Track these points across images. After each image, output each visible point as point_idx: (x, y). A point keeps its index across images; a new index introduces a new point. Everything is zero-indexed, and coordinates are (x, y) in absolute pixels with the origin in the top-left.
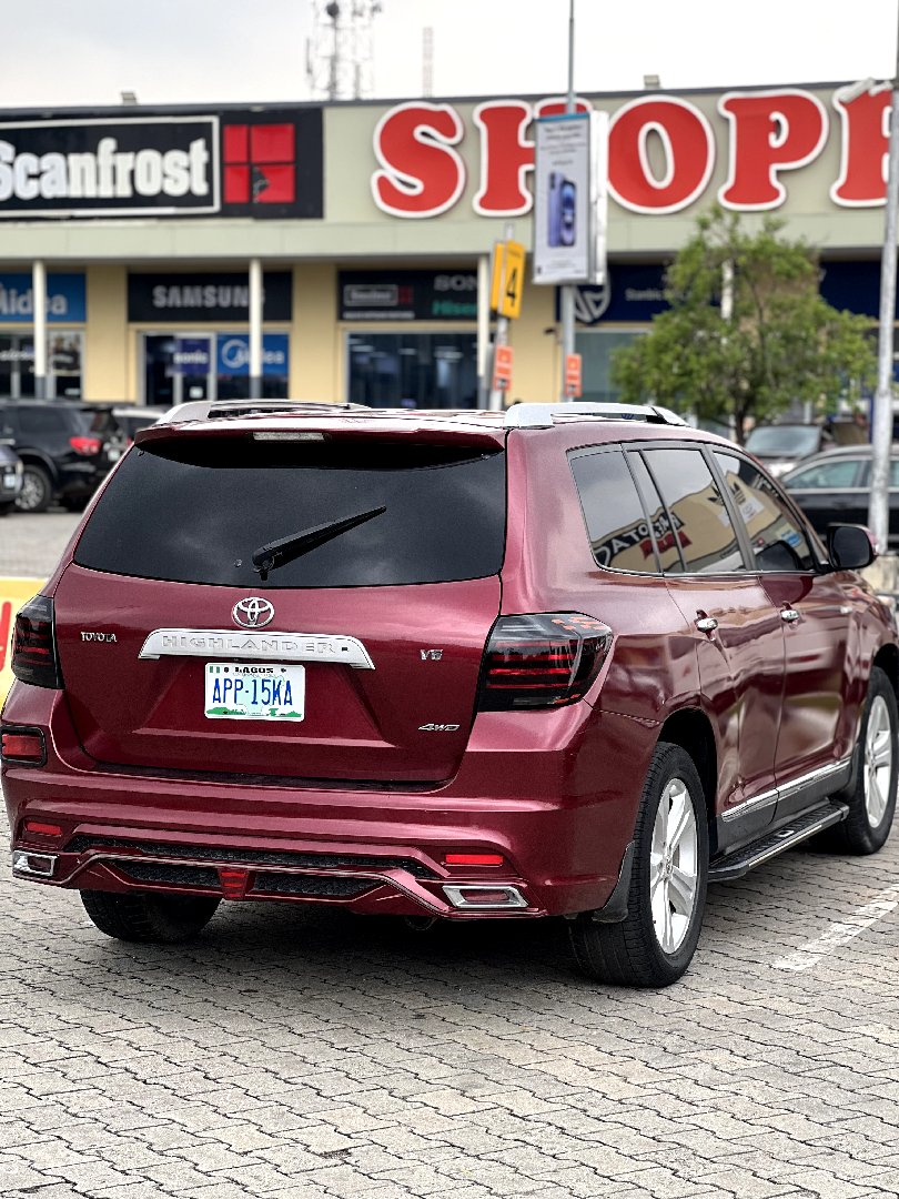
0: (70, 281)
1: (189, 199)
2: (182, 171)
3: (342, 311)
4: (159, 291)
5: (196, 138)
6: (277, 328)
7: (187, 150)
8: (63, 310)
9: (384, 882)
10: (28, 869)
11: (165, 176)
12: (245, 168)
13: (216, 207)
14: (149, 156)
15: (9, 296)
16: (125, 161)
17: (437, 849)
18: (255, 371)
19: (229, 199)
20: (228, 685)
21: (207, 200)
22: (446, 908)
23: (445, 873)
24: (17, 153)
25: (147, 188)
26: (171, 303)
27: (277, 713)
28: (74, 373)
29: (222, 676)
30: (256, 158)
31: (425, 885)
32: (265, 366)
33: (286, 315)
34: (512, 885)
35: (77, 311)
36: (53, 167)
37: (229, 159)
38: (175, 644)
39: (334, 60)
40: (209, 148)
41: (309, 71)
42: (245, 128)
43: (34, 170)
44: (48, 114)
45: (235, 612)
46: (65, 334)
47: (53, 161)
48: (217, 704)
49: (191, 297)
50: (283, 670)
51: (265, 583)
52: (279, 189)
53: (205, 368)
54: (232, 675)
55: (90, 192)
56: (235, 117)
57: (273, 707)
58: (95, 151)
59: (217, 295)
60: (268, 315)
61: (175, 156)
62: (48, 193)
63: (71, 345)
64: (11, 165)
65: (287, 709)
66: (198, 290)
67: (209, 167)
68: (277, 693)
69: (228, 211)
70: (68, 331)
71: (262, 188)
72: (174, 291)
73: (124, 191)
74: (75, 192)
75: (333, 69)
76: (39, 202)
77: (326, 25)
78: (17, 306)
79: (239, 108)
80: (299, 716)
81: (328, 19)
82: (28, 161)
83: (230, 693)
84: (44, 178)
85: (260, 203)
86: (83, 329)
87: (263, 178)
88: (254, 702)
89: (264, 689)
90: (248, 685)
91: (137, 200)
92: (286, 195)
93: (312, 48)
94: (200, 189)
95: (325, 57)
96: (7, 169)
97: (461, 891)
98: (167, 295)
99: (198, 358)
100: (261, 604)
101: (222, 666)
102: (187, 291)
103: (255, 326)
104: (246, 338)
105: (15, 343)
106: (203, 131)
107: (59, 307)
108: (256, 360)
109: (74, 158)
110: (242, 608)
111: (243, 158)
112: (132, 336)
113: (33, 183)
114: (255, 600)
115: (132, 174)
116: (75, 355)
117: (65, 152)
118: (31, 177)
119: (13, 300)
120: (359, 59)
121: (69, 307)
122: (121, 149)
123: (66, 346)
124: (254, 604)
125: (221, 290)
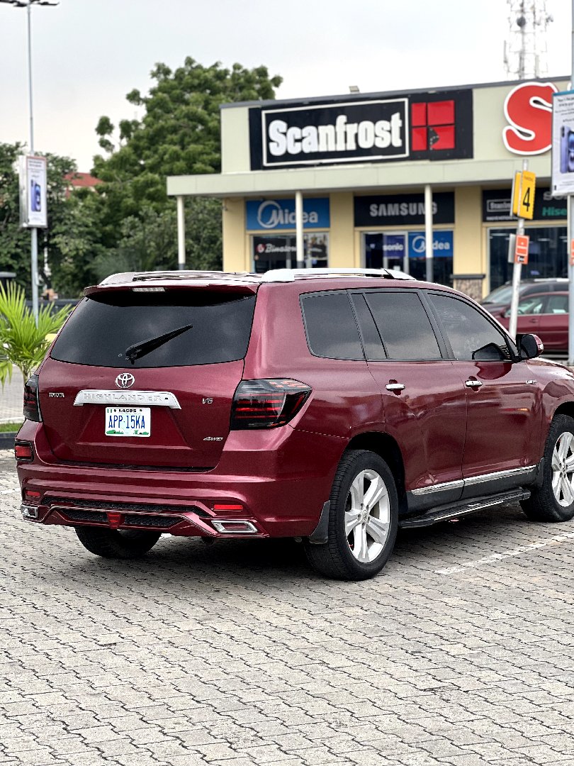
0: (318, 203)
1: (391, 150)
2: (385, 133)
3: (485, 216)
4: (373, 207)
5: (394, 112)
6: (443, 227)
7: (389, 120)
8: (316, 221)
9: (183, 519)
10: (29, 515)
11: (376, 136)
12: (425, 129)
13: (407, 154)
14: (366, 125)
15: (284, 213)
16: (352, 128)
17: (210, 502)
18: (429, 255)
19: (414, 148)
20: (116, 418)
21: (401, 150)
22: (215, 532)
23: (213, 514)
24: (289, 127)
25: (365, 144)
26: (380, 214)
27: (138, 433)
28: (324, 259)
29: (113, 414)
30: (430, 123)
31: (204, 521)
32: (435, 252)
33: (451, 220)
34: (248, 521)
35: (325, 221)
36: (309, 134)
37: (414, 124)
38: (89, 398)
39: (522, 55)
40: (402, 118)
41: (506, 62)
42: (425, 104)
43: (298, 137)
44: (306, 103)
45: (117, 381)
46: (317, 235)
47: (310, 130)
48: (111, 429)
49: (393, 210)
50: (141, 410)
51: (133, 366)
52: (445, 141)
53: (401, 253)
54: (118, 413)
55: (332, 148)
56: (419, 98)
57: (136, 429)
58: (334, 124)
59: (408, 208)
60: (436, 220)
61: (382, 124)
62: (307, 150)
63: (321, 241)
64: (285, 134)
65: (142, 430)
66: (396, 205)
67: (402, 129)
68: (138, 422)
69: (414, 156)
70: (318, 233)
71: (435, 141)
72: (382, 207)
73: (351, 146)
74: (323, 148)
75: (521, 59)
76: (302, 156)
77: (516, 32)
78: (288, 219)
79: (420, 92)
80: (148, 434)
81: (518, 28)
82: (295, 132)
83: (117, 423)
84: (304, 141)
85: (434, 150)
86: (327, 232)
87: (436, 135)
88: (128, 427)
89: (132, 420)
90: (125, 419)
91: (359, 151)
92: (450, 145)
93: (508, 46)
94: (397, 143)
95: (515, 53)
96: (283, 136)
97: (222, 524)
98: (378, 209)
99: (398, 247)
100: (129, 376)
101: (113, 408)
102: (390, 206)
103: (429, 227)
104: (423, 234)
105: (288, 242)
106: (399, 108)
107: (313, 219)
108: (429, 249)
109: (321, 128)
110: (120, 378)
111: (424, 124)
112: (357, 234)
113: (298, 144)
114: (126, 375)
115: (356, 136)
116: (323, 247)
117: (316, 125)
118: (297, 141)
119: (286, 215)
120: (538, 53)
121: (319, 218)
122: (349, 122)
123: (318, 242)
124: (125, 377)
125: (411, 205)
